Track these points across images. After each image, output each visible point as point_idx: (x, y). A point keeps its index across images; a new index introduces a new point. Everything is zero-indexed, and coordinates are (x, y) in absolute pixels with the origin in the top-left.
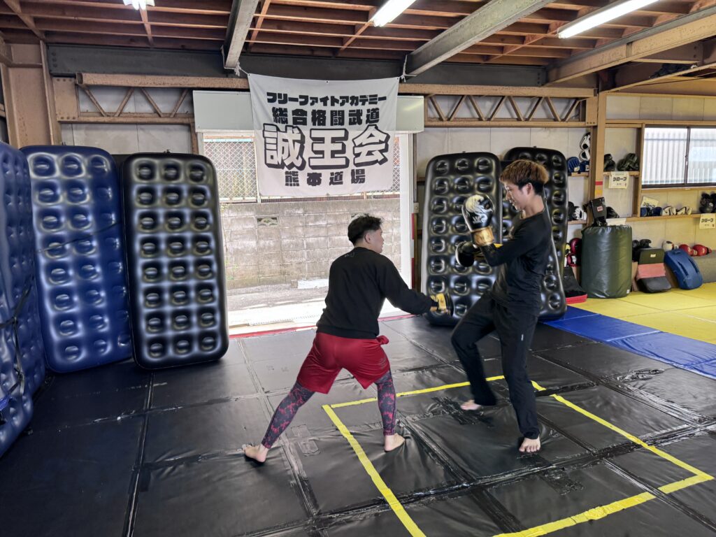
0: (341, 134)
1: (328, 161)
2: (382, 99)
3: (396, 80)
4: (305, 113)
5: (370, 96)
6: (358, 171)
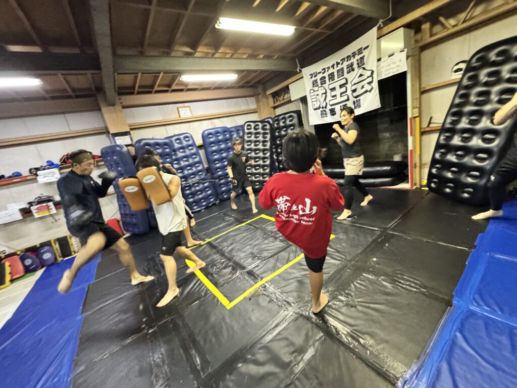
0: (344, 81)
1: (339, 99)
2: (365, 48)
3: (375, 29)
4: (324, 78)
5: (358, 50)
6: (357, 101)
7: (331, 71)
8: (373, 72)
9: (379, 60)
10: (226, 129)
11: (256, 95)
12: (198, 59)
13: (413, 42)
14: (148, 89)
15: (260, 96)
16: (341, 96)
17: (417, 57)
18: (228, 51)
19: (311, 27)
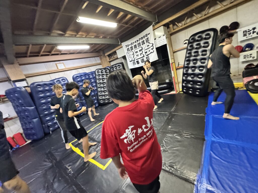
0: (141, 48)
1: (140, 56)
2: (148, 34)
3: (151, 26)
4: (132, 47)
5: (146, 35)
6: (148, 57)
7: (135, 44)
8: (153, 44)
9: (155, 39)
10: (86, 74)
11: (100, 56)
12: (67, 38)
13: (167, 32)
14: (36, 54)
15: (102, 57)
16: (141, 55)
17: (170, 38)
18: (84, 34)
19: (124, 24)
